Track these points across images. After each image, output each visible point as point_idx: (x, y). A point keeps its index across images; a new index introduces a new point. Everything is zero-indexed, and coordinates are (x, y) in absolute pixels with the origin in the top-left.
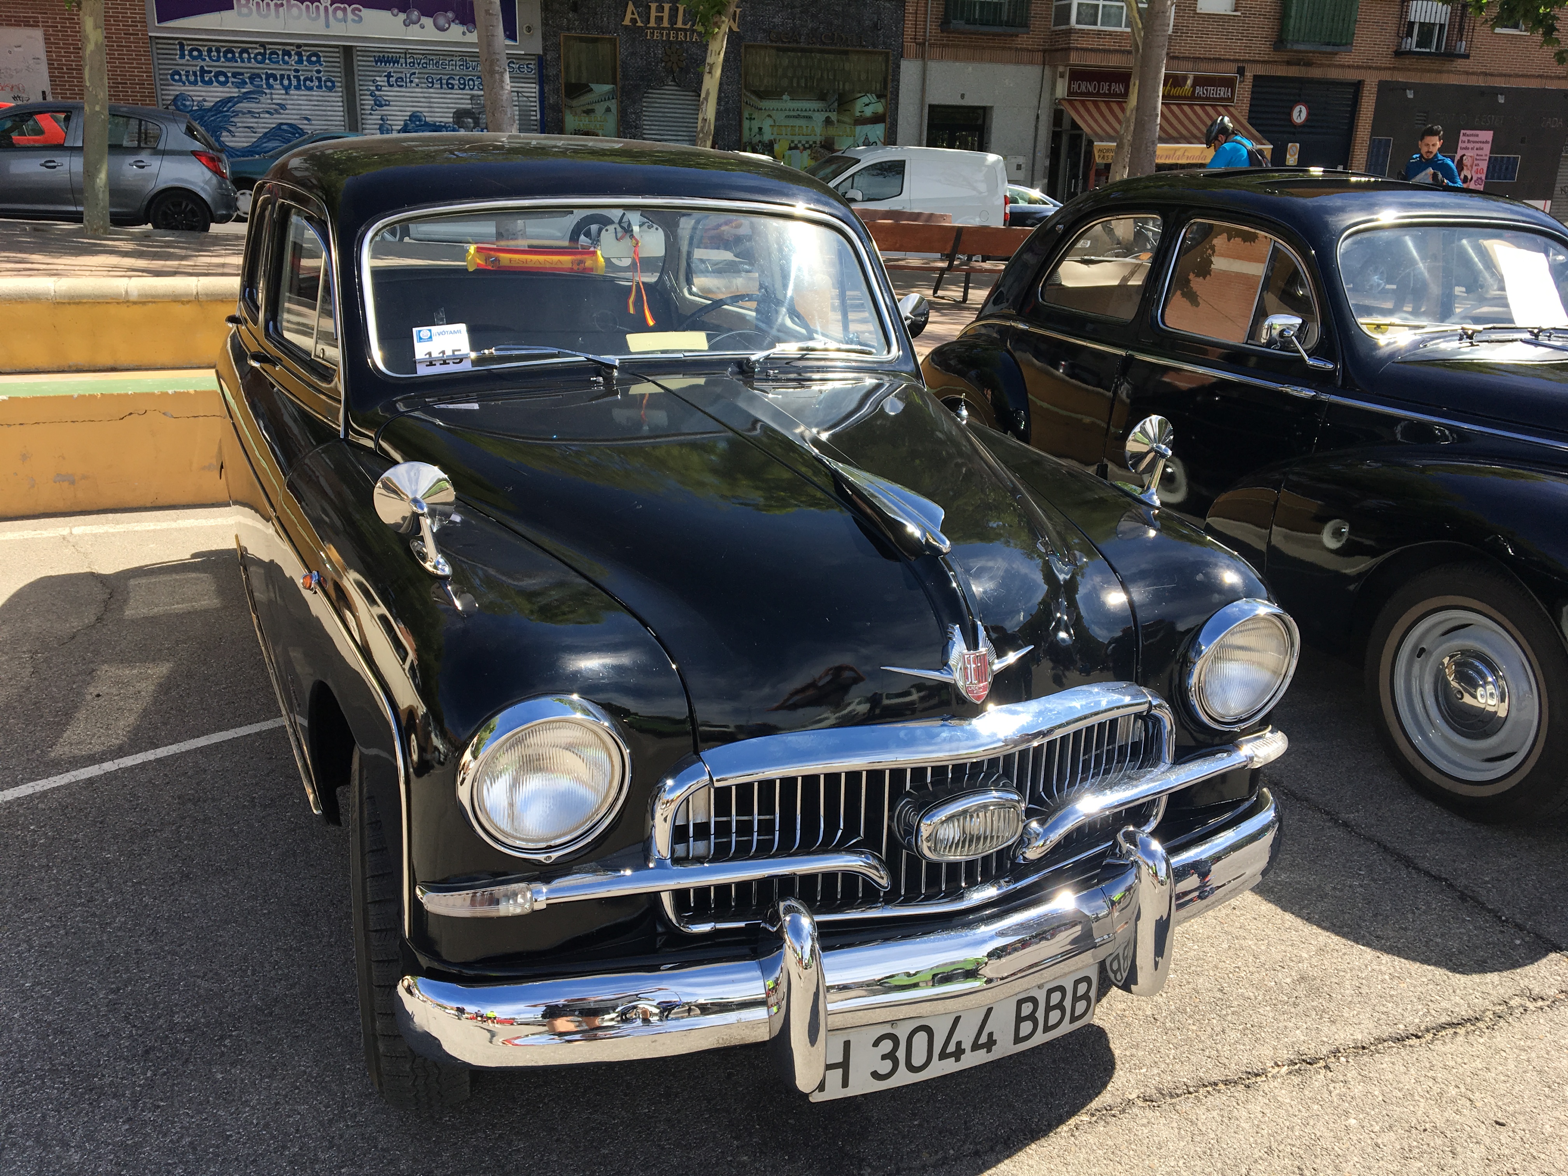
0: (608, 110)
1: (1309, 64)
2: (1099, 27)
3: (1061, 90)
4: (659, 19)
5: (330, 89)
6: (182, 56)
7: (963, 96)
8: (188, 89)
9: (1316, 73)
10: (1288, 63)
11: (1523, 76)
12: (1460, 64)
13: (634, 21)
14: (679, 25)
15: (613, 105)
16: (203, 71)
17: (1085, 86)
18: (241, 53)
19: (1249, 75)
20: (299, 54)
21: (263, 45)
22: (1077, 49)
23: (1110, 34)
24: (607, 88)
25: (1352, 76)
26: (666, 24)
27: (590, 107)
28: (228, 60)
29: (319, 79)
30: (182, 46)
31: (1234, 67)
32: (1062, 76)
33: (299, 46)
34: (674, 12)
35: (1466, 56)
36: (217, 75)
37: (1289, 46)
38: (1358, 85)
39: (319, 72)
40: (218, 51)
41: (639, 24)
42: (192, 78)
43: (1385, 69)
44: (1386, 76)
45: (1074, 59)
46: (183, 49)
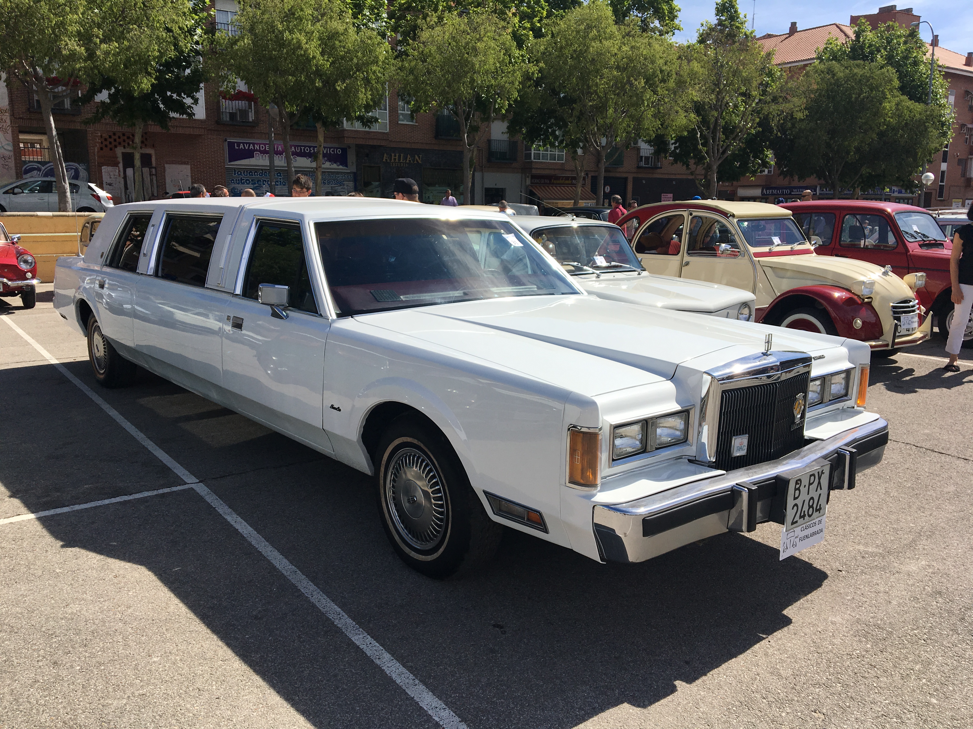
0: (378, 191)
2: (541, 161)
3: (528, 182)
4: (395, 159)
5: (284, 185)
6: (235, 174)
7: (496, 185)
8: (236, 186)
9: (612, 175)
11: (680, 174)
12: (659, 171)
13: (386, 160)
14: (401, 161)
15: (379, 189)
16: (241, 179)
17: (536, 181)
18: (255, 173)
19: (590, 175)
21: (262, 170)
22: (534, 168)
24: (377, 183)
25: (624, 175)
26: (397, 161)
27: (371, 190)
28: (250, 175)
29: (280, 181)
30: (235, 170)
32: (528, 177)
34: (400, 156)
35: (661, 168)
36: (247, 180)
38: (626, 179)
39: (280, 179)
40: (247, 172)
41: (388, 161)
42: (238, 182)
43: (635, 172)
44: (635, 175)
45: (534, 172)
46: (235, 172)
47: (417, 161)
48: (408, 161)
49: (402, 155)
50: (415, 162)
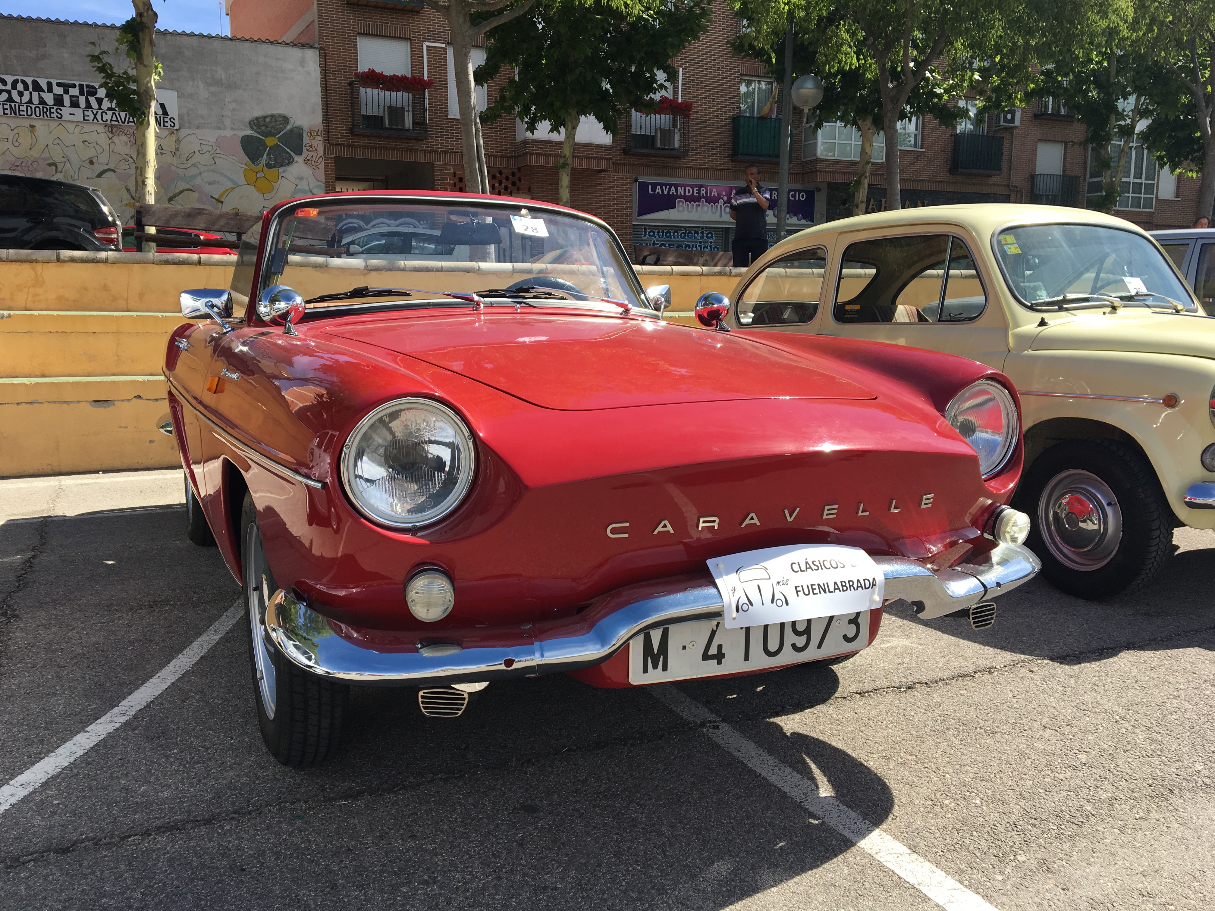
6: (645, 235)
16: (654, 244)
18: (674, 233)
20: (702, 233)
21: (685, 228)
28: (667, 237)
29: (711, 247)
30: (645, 229)
33: (703, 228)
36: (662, 245)
39: (711, 243)
40: (663, 232)
46: (645, 232)
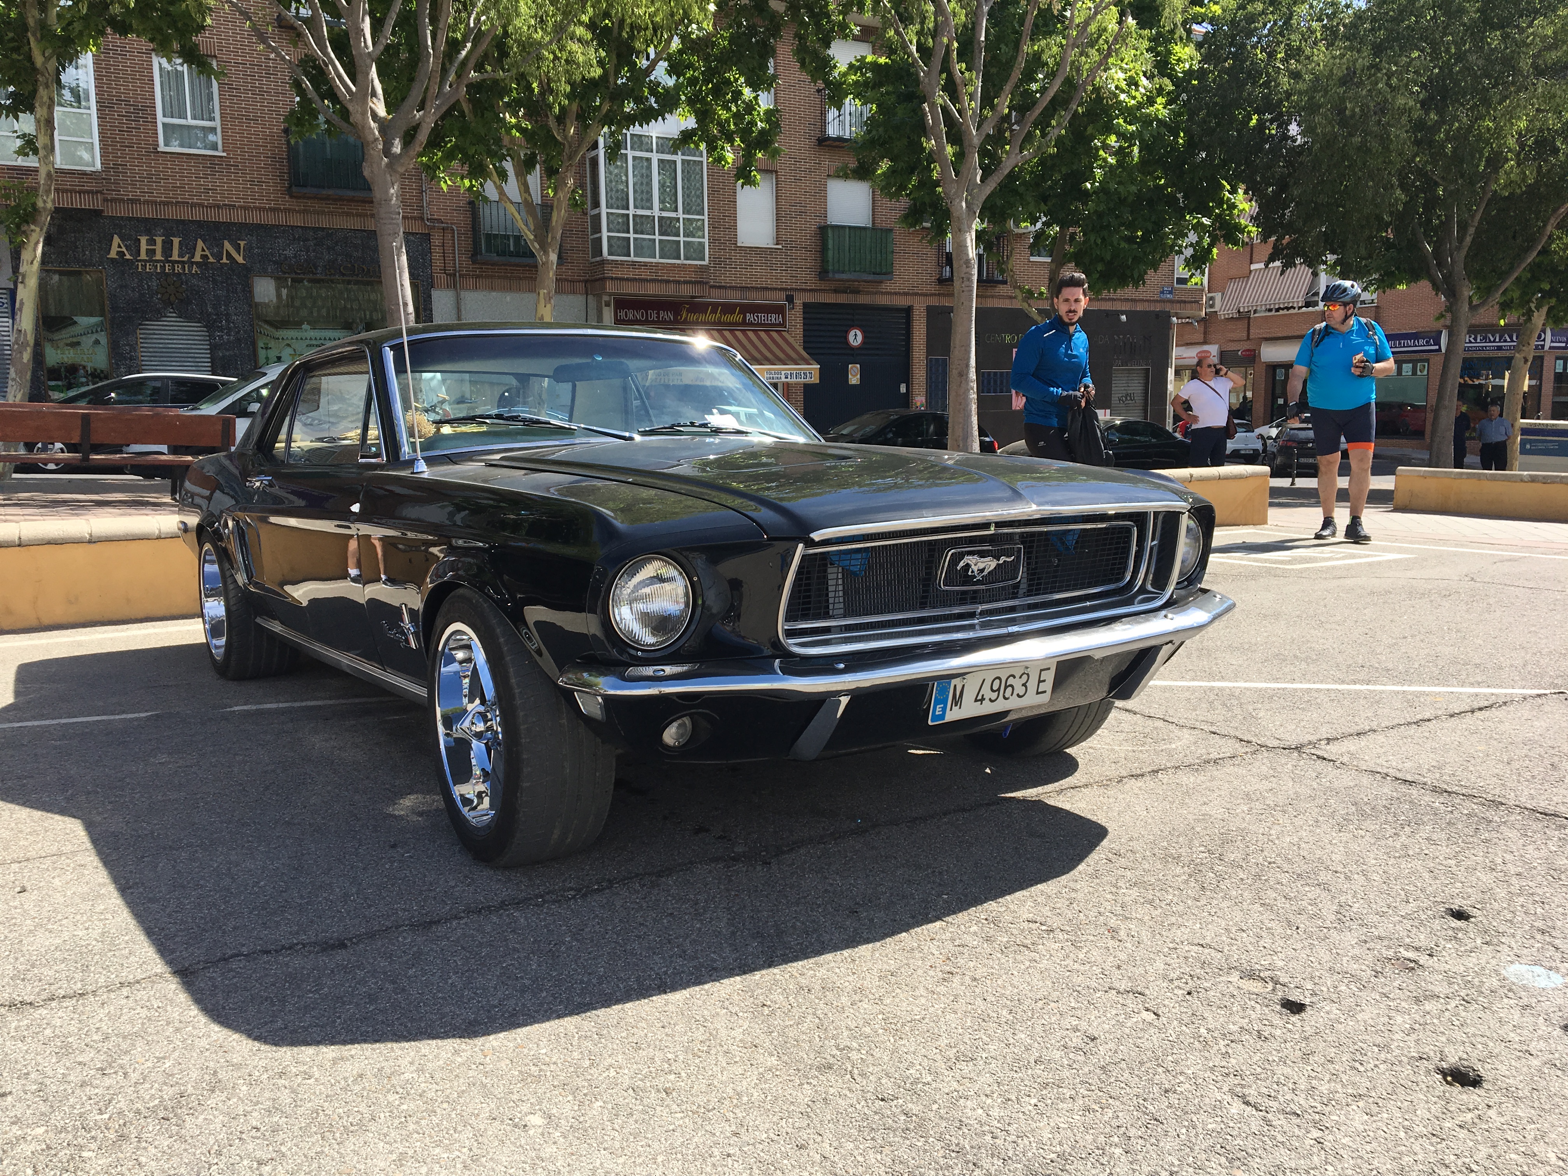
0: (97, 342)
1: (856, 292)
2: (632, 258)
4: (151, 252)
9: (863, 299)
10: (836, 291)
12: (1002, 289)
13: (121, 254)
14: (175, 257)
15: (103, 339)
17: (630, 314)
19: (798, 302)
22: (612, 278)
23: (645, 264)
24: (94, 320)
25: (902, 302)
26: (159, 256)
27: (75, 340)
31: (783, 295)
32: (608, 304)
34: (168, 244)
35: (1005, 282)
37: (831, 275)
38: (908, 311)
41: (128, 257)
43: (932, 295)
44: (934, 302)
45: (615, 288)
47: (229, 256)
48: (197, 258)
49: (176, 241)
50: (224, 260)
